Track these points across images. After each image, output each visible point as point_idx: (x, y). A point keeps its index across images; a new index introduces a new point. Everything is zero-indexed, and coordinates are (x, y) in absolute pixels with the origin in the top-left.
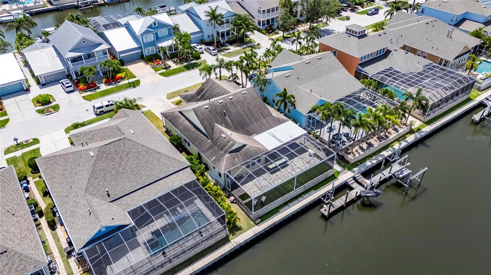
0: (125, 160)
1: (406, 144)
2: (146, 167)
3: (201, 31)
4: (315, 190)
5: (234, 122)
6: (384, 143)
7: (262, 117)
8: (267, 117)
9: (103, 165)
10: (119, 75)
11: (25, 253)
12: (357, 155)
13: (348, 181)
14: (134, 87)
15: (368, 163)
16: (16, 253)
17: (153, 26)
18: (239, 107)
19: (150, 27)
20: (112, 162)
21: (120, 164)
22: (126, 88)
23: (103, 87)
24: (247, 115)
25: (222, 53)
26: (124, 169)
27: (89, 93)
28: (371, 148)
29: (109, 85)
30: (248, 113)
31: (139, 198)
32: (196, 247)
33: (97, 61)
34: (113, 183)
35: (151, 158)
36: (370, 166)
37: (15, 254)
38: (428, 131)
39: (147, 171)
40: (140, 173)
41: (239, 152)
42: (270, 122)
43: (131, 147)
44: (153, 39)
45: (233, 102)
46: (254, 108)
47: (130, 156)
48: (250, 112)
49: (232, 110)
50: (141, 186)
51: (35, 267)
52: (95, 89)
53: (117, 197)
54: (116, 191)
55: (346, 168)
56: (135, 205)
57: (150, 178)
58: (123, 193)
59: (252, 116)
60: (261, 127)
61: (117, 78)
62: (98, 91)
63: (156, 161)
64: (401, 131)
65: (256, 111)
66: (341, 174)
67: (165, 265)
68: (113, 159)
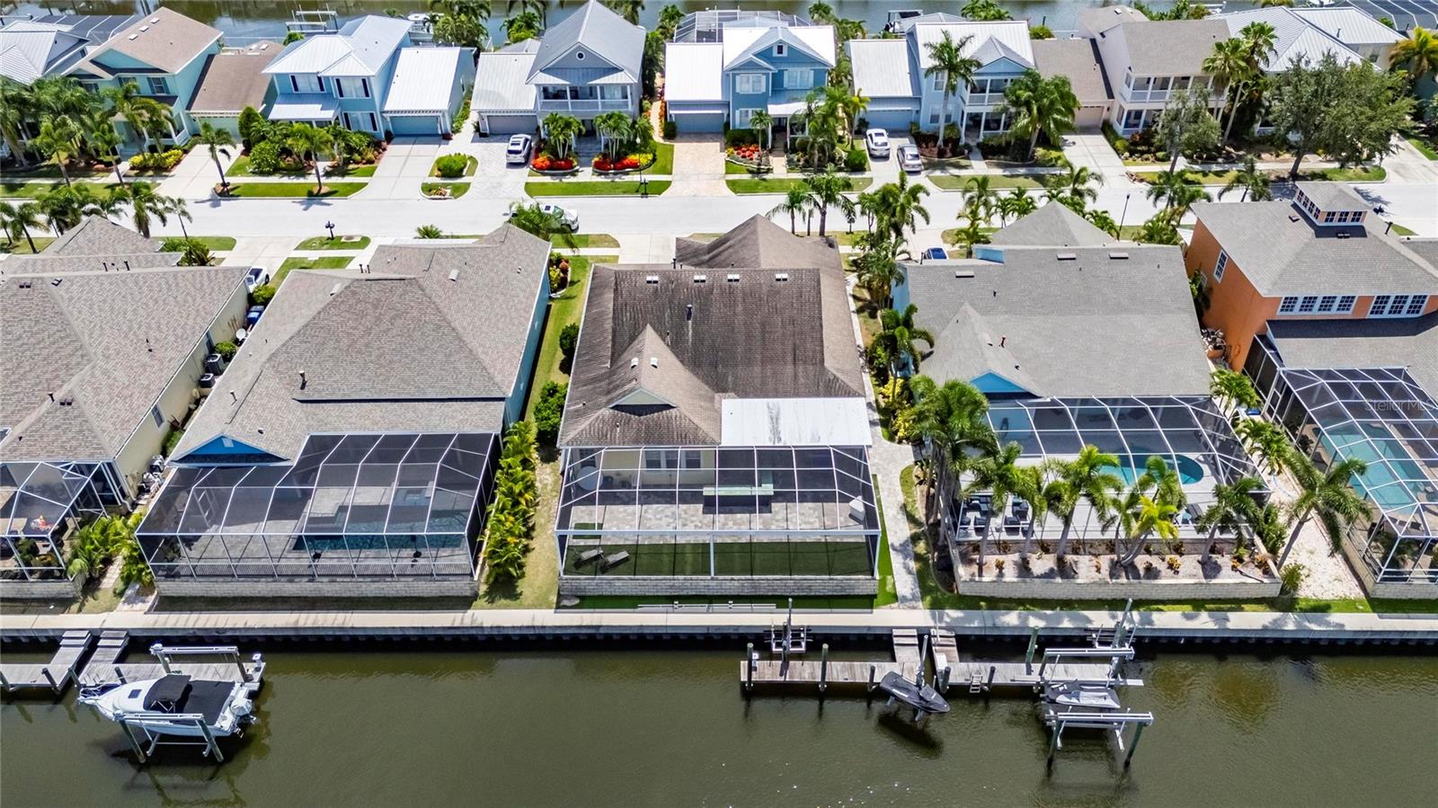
0: (384, 327)
1: (1211, 625)
2: (414, 360)
3: (917, 99)
4: (777, 607)
5: (702, 341)
6: (1123, 586)
7: (789, 358)
8: (805, 362)
9: (335, 318)
10: (633, 158)
11: (95, 423)
12: (987, 578)
13: (895, 632)
14: (645, 194)
15: (1011, 619)
16: (81, 415)
17: (775, 54)
18: (740, 308)
19: (765, 54)
20: (356, 320)
21: (368, 331)
22: (625, 192)
23: (586, 175)
24: (749, 337)
25: (938, 173)
26: (367, 345)
27: (547, 179)
28: (1059, 580)
29: (600, 174)
30: (757, 333)
31: (353, 420)
32: (382, 578)
33: (600, 109)
34: (329, 364)
35: (436, 346)
36: (1009, 628)
37: (79, 416)
38: (1348, 628)
39: (409, 368)
40: (392, 369)
41: (640, 415)
42: (802, 380)
43: (412, 304)
44: (764, 90)
45: (731, 291)
46: (784, 326)
47: (399, 322)
48: (763, 332)
49: (716, 310)
50: (376, 397)
51: (91, 455)
52: (565, 175)
53: (316, 398)
54: (322, 384)
55: (928, 598)
56: (335, 429)
57: (405, 386)
58: (331, 394)
59: (764, 344)
60: (764, 384)
61: (625, 162)
62: (569, 179)
63: (440, 357)
64: (1228, 578)
65: (784, 335)
66: (896, 605)
67: (297, 580)
68: (363, 315)
